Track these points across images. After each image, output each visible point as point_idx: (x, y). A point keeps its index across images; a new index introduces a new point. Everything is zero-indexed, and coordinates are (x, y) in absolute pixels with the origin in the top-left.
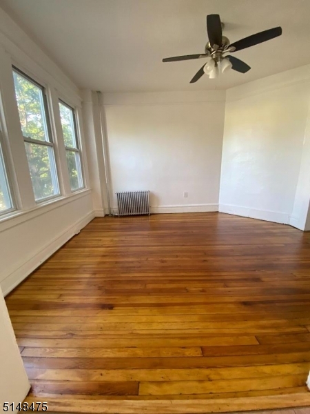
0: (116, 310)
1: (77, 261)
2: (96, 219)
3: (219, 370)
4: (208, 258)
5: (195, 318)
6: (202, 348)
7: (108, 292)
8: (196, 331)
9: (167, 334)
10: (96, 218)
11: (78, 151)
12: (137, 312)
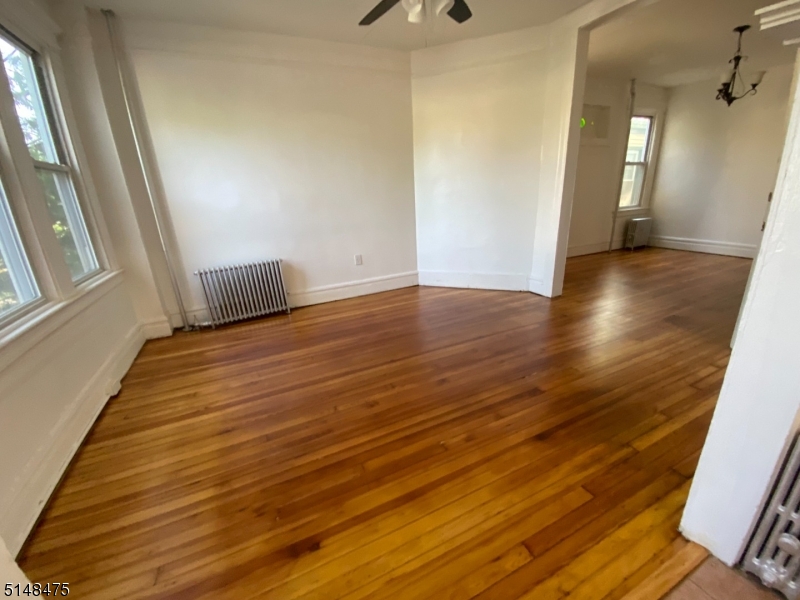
0: (330, 546)
1: (155, 465)
2: (150, 345)
3: (567, 569)
4: (447, 375)
5: (484, 495)
6: (526, 544)
7: (285, 514)
8: (500, 518)
9: (458, 548)
10: (149, 342)
11: (63, 169)
12: (376, 531)
